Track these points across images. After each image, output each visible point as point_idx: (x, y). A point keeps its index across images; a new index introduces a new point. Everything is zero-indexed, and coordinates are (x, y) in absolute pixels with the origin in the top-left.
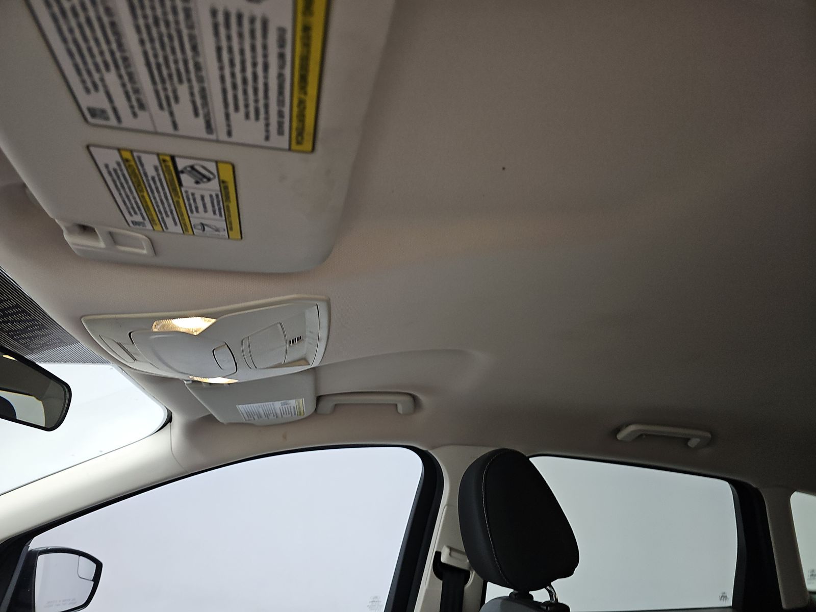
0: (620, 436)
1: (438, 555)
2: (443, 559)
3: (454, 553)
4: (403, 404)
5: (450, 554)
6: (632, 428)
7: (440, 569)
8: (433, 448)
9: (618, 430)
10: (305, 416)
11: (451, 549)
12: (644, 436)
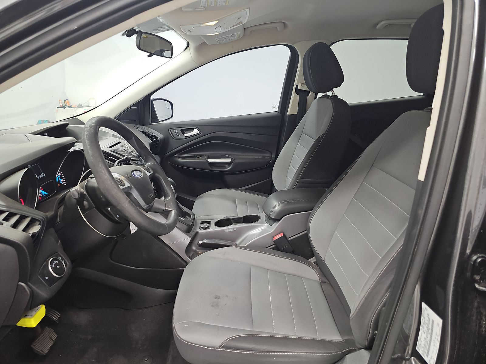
0: (378, 27)
1: (297, 86)
2: (299, 88)
3: (303, 85)
4: (279, 27)
5: (302, 86)
6: (383, 23)
7: (298, 91)
8: (294, 44)
9: (377, 24)
10: (240, 37)
11: (302, 84)
12: (389, 26)
